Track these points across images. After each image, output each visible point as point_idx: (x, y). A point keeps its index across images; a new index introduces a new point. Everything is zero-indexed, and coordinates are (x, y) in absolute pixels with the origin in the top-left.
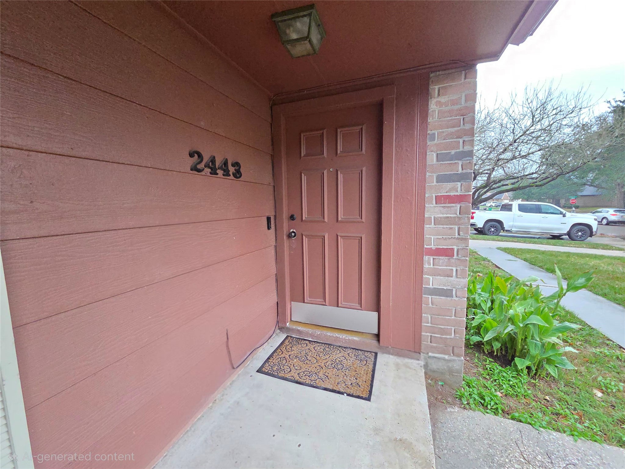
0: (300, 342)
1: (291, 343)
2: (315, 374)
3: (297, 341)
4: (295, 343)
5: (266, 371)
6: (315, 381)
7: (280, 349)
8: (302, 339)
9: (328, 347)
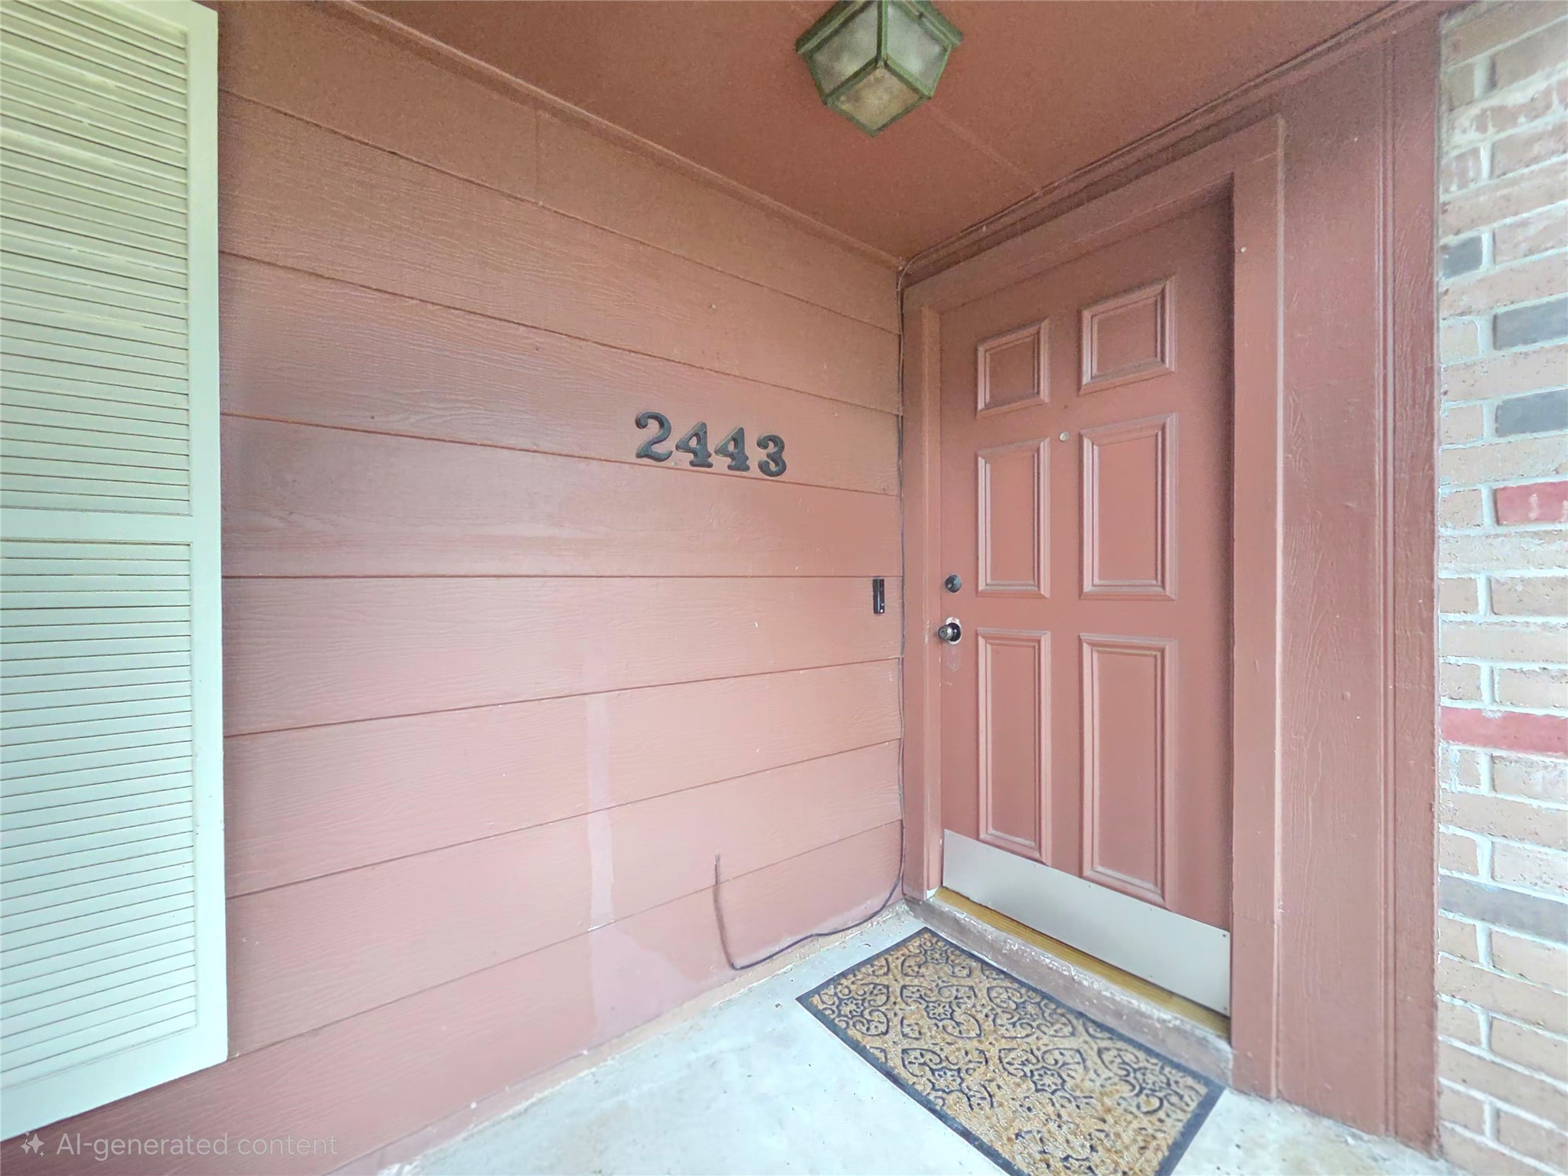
0: (952, 957)
1: (926, 951)
2: (956, 1073)
3: (946, 951)
4: (937, 956)
5: (821, 1007)
6: (945, 1095)
7: (886, 960)
8: (963, 951)
9: (1038, 1004)
